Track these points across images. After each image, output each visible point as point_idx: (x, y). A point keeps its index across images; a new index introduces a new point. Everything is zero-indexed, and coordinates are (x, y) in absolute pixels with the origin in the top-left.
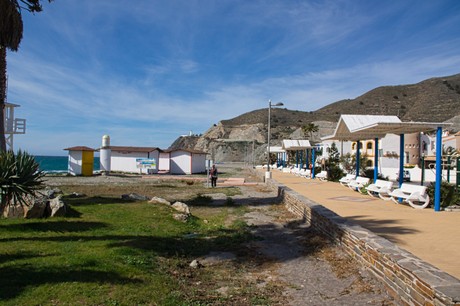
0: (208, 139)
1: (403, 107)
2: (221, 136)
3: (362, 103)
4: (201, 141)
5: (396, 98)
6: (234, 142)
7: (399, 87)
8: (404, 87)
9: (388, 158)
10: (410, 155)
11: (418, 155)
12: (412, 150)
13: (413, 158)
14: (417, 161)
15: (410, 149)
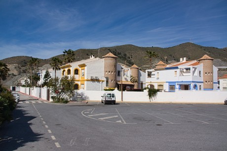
5: (87, 54)
9: (92, 82)
10: (109, 80)
11: (116, 80)
12: (111, 75)
13: (111, 83)
14: (114, 85)
15: (109, 75)
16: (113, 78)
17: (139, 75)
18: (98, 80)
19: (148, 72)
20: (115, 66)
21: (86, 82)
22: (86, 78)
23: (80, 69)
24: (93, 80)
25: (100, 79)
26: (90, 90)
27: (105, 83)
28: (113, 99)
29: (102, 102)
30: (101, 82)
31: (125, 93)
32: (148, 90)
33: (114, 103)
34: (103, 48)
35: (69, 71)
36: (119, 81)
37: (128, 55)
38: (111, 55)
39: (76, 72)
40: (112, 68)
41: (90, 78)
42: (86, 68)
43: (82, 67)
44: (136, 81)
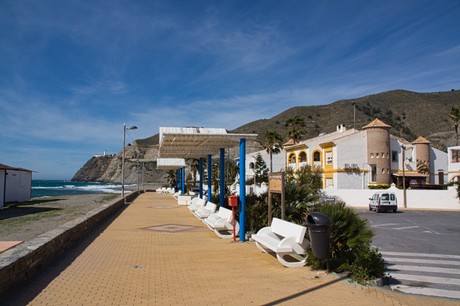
0: (121, 159)
1: (317, 127)
2: (135, 155)
3: (278, 123)
4: (114, 161)
5: (310, 117)
6: (149, 162)
7: (313, 107)
8: (318, 107)
9: (346, 174)
10: (377, 169)
11: (389, 169)
12: (380, 160)
13: (382, 174)
14: (387, 178)
15: (378, 160)
16: (386, 166)
17: (431, 157)
18: (357, 171)
19: (453, 151)
20: (388, 144)
21: (335, 175)
22: (335, 167)
23: (323, 151)
24: (348, 170)
25: (361, 168)
26: (345, 188)
27: (370, 175)
28: (392, 203)
29: (371, 209)
30: (362, 174)
31: (409, 192)
32: (456, 187)
33: (394, 209)
34: (342, 101)
35: (303, 156)
36: (397, 171)
37: (396, 113)
38: (378, 122)
39: (317, 156)
40: (383, 148)
41: (342, 168)
42: (334, 149)
43: (326, 147)
44: (426, 170)
